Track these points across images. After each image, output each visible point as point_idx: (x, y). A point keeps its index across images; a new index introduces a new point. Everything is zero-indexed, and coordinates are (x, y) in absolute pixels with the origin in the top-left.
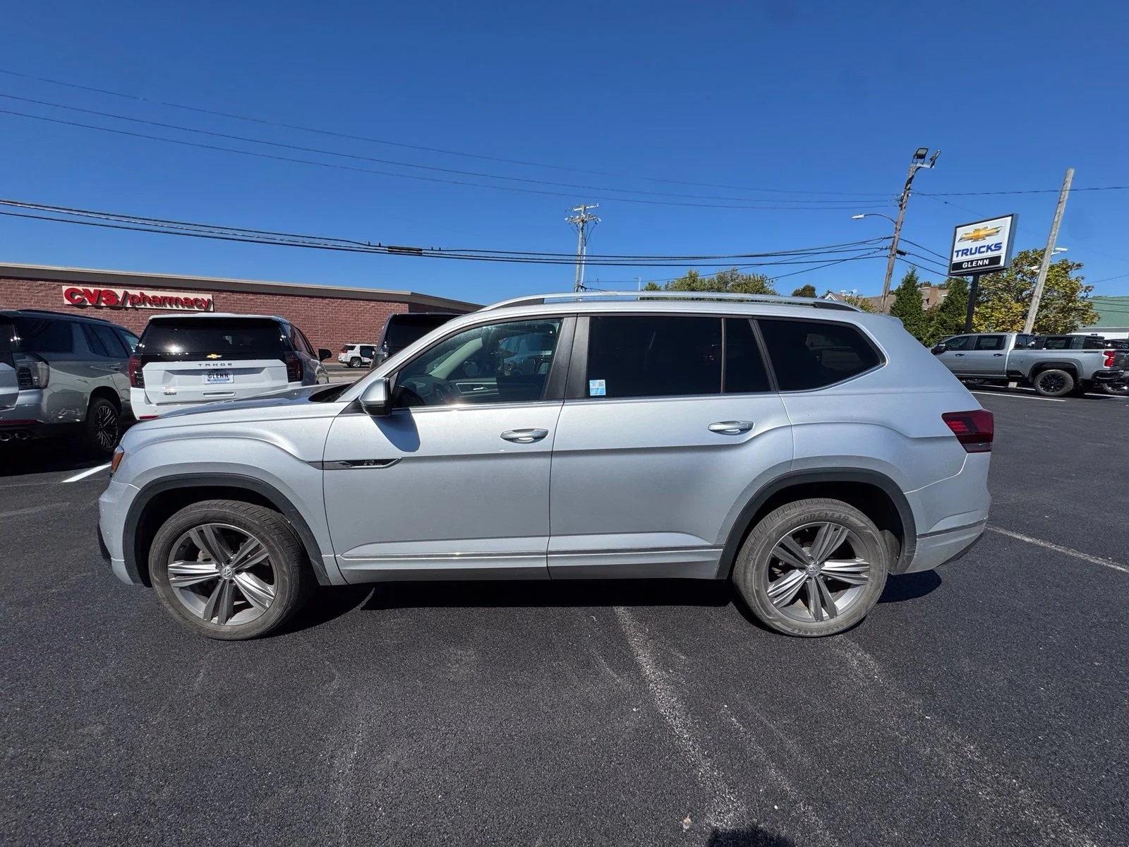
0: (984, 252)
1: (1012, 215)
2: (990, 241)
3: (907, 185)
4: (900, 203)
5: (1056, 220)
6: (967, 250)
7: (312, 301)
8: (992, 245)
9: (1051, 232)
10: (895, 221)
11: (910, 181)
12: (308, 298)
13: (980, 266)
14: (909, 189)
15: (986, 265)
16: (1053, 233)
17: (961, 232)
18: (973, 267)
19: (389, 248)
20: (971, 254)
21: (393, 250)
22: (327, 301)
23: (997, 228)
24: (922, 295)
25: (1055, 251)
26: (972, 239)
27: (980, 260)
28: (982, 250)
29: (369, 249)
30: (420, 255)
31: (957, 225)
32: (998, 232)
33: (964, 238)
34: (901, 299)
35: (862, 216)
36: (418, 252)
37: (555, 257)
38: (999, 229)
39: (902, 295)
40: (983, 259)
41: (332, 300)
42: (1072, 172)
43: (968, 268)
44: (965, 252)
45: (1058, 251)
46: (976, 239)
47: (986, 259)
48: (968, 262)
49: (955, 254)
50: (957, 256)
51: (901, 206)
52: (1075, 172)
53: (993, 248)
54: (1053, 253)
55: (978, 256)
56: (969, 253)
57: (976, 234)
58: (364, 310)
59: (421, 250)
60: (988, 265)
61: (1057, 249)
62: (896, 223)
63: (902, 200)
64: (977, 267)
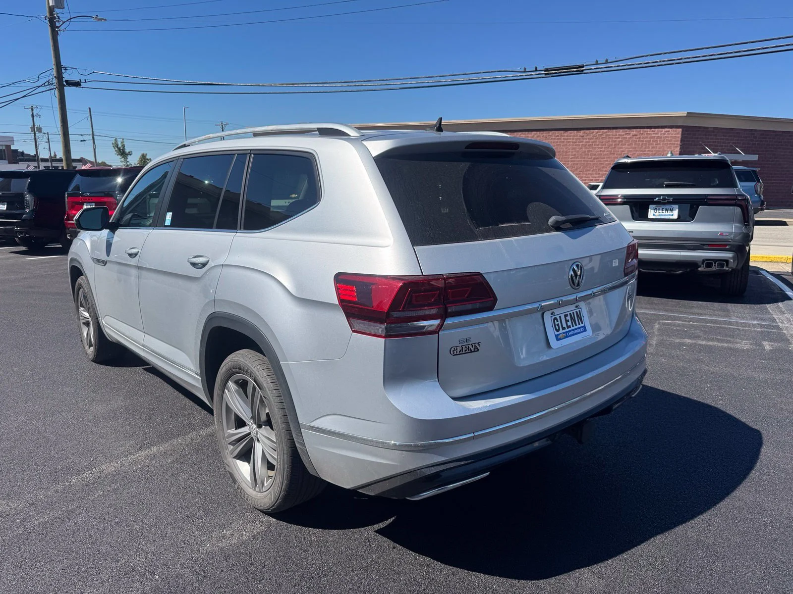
7: (566, 134)
12: (562, 132)
19: (545, 71)
21: (550, 72)
22: (581, 133)
29: (526, 75)
30: (581, 72)
36: (579, 70)
37: (764, 44)
41: (588, 131)
58: (622, 141)
59: (583, 67)
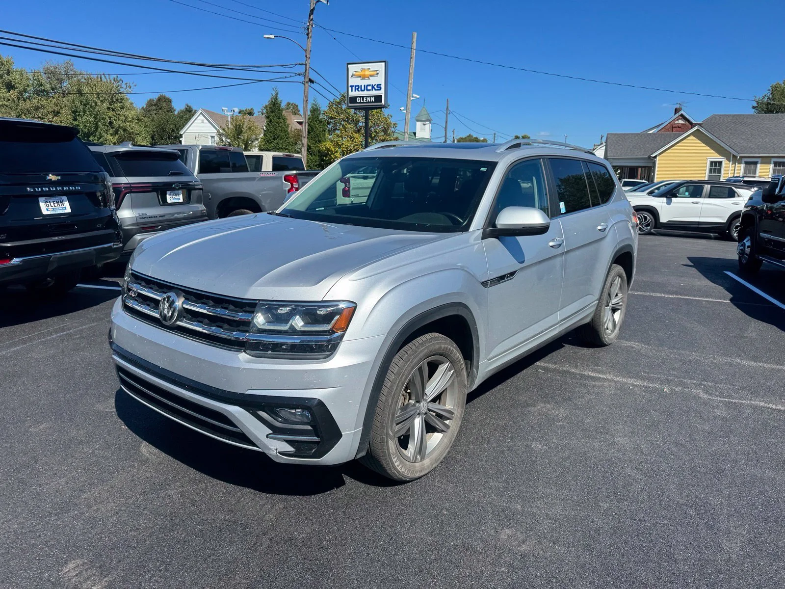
0: (370, 90)
1: (385, 62)
2: (373, 81)
3: (310, 16)
4: (307, 32)
5: (411, 71)
6: (358, 86)
8: (375, 85)
9: (409, 81)
10: (305, 49)
11: (312, 12)
13: (369, 102)
14: (312, 20)
15: (373, 102)
16: (410, 82)
17: (353, 68)
18: (364, 103)
20: (361, 90)
23: (377, 71)
24: (287, 119)
25: (413, 97)
26: (361, 77)
27: (369, 96)
28: (369, 88)
31: (349, 62)
32: (378, 74)
33: (355, 75)
34: (271, 121)
35: (272, 36)
38: (378, 72)
39: (271, 118)
40: (371, 96)
42: (415, 35)
43: (360, 103)
44: (357, 88)
45: (415, 97)
46: (363, 77)
47: (373, 96)
48: (360, 97)
49: (350, 89)
50: (352, 91)
51: (308, 34)
52: (417, 35)
53: (375, 87)
54: (412, 99)
55: (366, 93)
56: (360, 89)
57: (362, 73)
60: (375, 102)
61: (414, 95)
62: (305, 51)
63: (308, 29)
64: (367, 103)
